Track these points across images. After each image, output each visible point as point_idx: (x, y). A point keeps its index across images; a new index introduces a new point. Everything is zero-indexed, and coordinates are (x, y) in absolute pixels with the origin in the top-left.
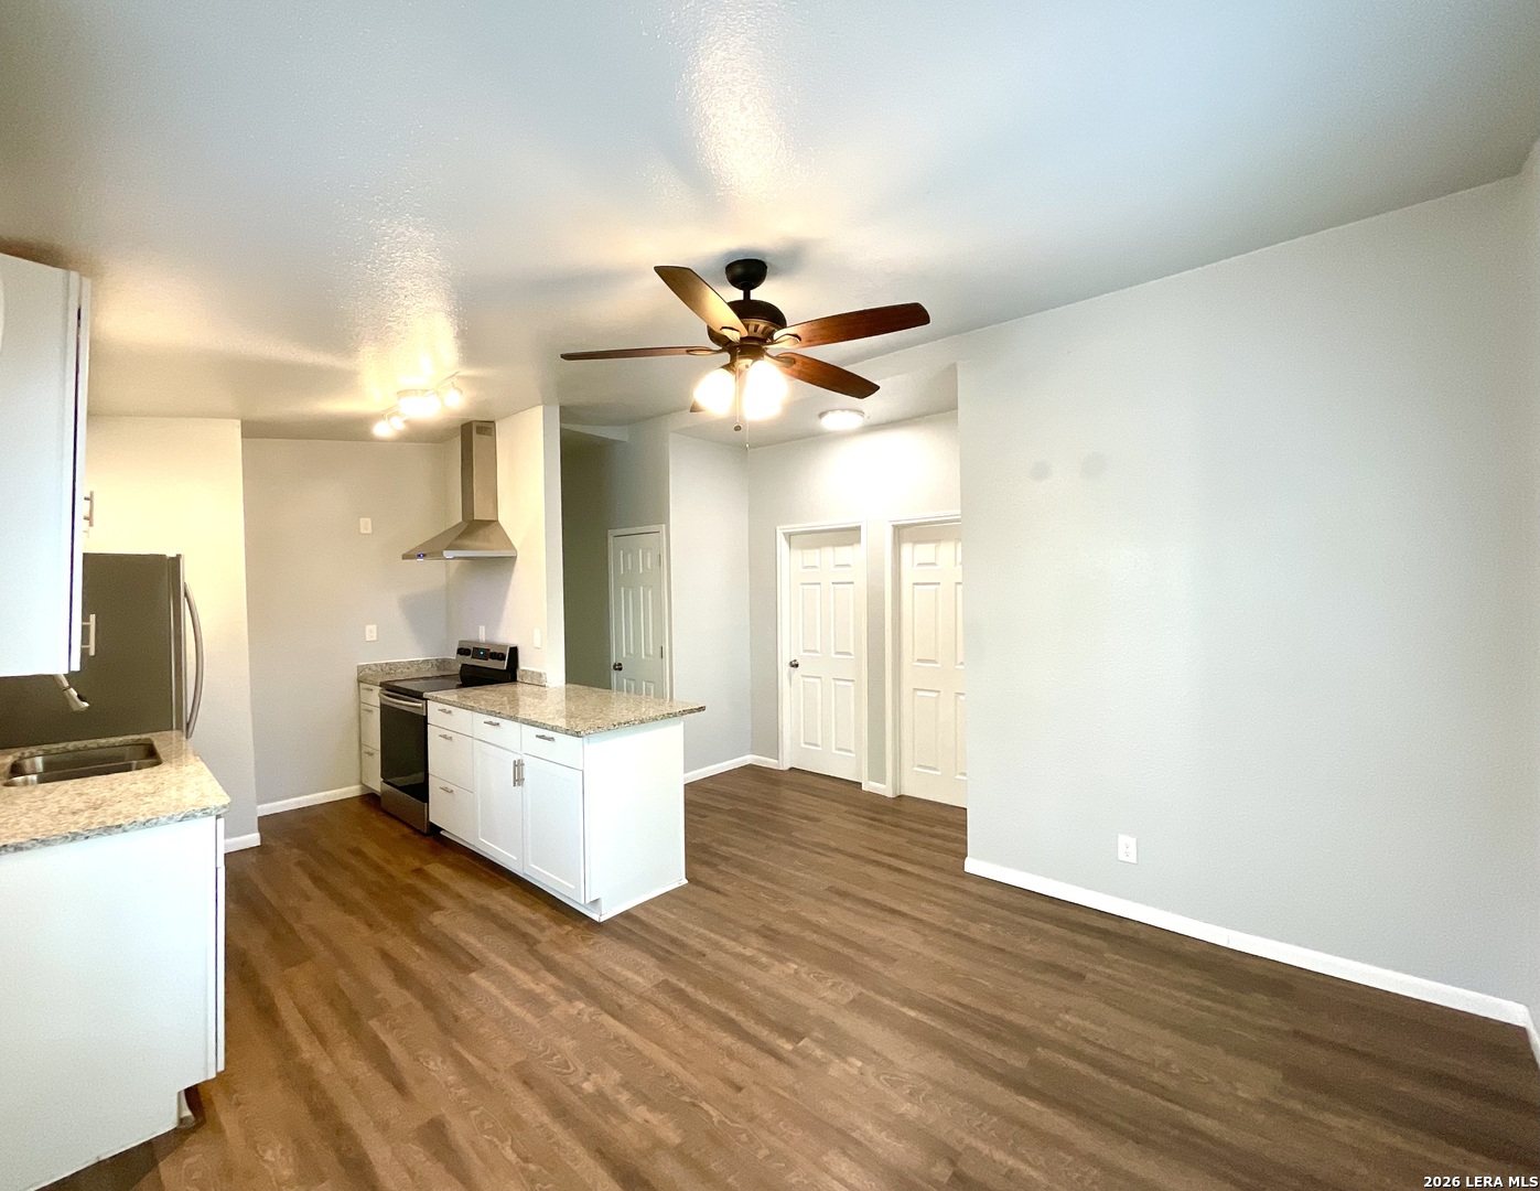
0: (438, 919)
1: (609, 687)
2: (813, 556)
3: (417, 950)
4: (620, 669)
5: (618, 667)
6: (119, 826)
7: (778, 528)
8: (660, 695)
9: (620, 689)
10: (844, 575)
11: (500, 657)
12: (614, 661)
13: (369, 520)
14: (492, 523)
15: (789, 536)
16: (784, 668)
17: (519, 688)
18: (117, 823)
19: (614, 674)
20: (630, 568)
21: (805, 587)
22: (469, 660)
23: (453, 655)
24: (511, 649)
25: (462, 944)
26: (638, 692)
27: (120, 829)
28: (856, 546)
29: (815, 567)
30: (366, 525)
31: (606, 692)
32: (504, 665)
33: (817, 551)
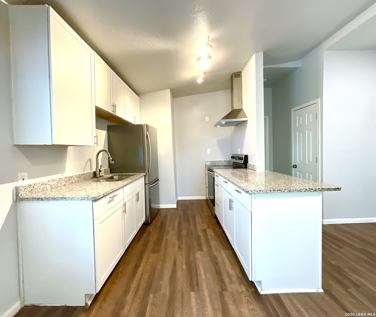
0: (198, 254)
1: (291, 175)
3: (184, 266)
4: (296, 167)
5: (295, 167)
6: (65, 198)
8: (315, 180)
9: (296, 176)
11: (241, 159)
12: (293, 164)
13: (208, 117)
14: (240, 110)
17: (249, 171)
18: (65, 197)
19: (293, 169)
20: (301, 123)
22: (234, 160)
23: (230, 159)
24: (245, 155)
25: (198, 272)
26: (304, 177)
27: (65, 199)
30: (207, 119)
31: (290, 176)
32: (242, 162)
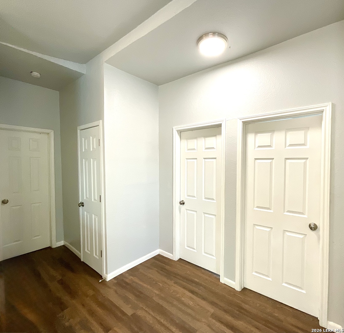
2: (193, 143)
4: (83, 206)
5: (82, 204)
7: (174, 128)
10: (210, 154)
12: (79, 201)
15: (180, 132)
16: (177, 205)
19: (80, 208)
20: (86, 148)
21: (188, 160)
28: (218, 137)
29: (194, 149)
33: (195, 140)
